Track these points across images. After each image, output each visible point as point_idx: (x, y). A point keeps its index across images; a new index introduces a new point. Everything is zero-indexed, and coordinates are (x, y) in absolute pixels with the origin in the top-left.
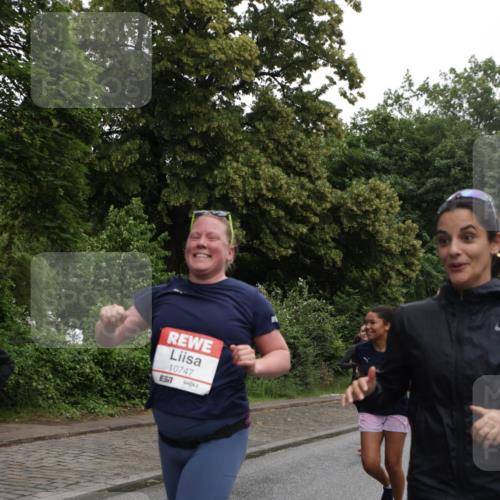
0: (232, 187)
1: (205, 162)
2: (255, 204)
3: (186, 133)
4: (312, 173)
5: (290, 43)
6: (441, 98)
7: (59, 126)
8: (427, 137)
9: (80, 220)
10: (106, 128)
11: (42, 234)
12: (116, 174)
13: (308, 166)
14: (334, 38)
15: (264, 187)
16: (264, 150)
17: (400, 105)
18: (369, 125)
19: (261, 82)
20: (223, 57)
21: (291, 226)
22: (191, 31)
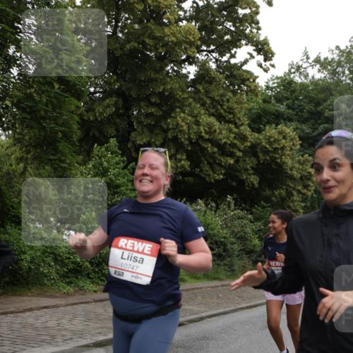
0: (181, 131)
1: (161, 113)
2: (197, 143)
3: (148, 93)
4: (237, 121)
5: (222, 29)
6: (329, 68)
7: (59, 88)
8: (320, 96)
9: (73, 154)
10: (92, 90)
11: (47, 164)
12: (98, 121)
13: (234, 116)
14: (253, 25)
15: (203, 131)
16: (203, 105)
17: (300, 73)
18: (278, 87)
19: (201, 57)
20: (174, 39)
21: (222, 159)
22: (152, 21)
